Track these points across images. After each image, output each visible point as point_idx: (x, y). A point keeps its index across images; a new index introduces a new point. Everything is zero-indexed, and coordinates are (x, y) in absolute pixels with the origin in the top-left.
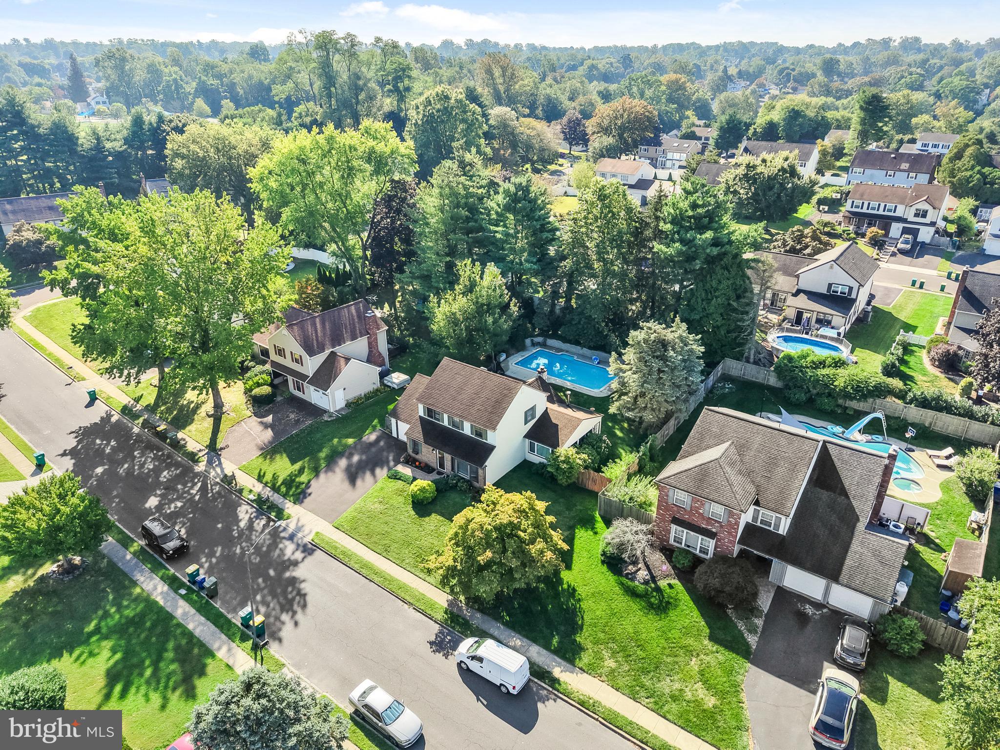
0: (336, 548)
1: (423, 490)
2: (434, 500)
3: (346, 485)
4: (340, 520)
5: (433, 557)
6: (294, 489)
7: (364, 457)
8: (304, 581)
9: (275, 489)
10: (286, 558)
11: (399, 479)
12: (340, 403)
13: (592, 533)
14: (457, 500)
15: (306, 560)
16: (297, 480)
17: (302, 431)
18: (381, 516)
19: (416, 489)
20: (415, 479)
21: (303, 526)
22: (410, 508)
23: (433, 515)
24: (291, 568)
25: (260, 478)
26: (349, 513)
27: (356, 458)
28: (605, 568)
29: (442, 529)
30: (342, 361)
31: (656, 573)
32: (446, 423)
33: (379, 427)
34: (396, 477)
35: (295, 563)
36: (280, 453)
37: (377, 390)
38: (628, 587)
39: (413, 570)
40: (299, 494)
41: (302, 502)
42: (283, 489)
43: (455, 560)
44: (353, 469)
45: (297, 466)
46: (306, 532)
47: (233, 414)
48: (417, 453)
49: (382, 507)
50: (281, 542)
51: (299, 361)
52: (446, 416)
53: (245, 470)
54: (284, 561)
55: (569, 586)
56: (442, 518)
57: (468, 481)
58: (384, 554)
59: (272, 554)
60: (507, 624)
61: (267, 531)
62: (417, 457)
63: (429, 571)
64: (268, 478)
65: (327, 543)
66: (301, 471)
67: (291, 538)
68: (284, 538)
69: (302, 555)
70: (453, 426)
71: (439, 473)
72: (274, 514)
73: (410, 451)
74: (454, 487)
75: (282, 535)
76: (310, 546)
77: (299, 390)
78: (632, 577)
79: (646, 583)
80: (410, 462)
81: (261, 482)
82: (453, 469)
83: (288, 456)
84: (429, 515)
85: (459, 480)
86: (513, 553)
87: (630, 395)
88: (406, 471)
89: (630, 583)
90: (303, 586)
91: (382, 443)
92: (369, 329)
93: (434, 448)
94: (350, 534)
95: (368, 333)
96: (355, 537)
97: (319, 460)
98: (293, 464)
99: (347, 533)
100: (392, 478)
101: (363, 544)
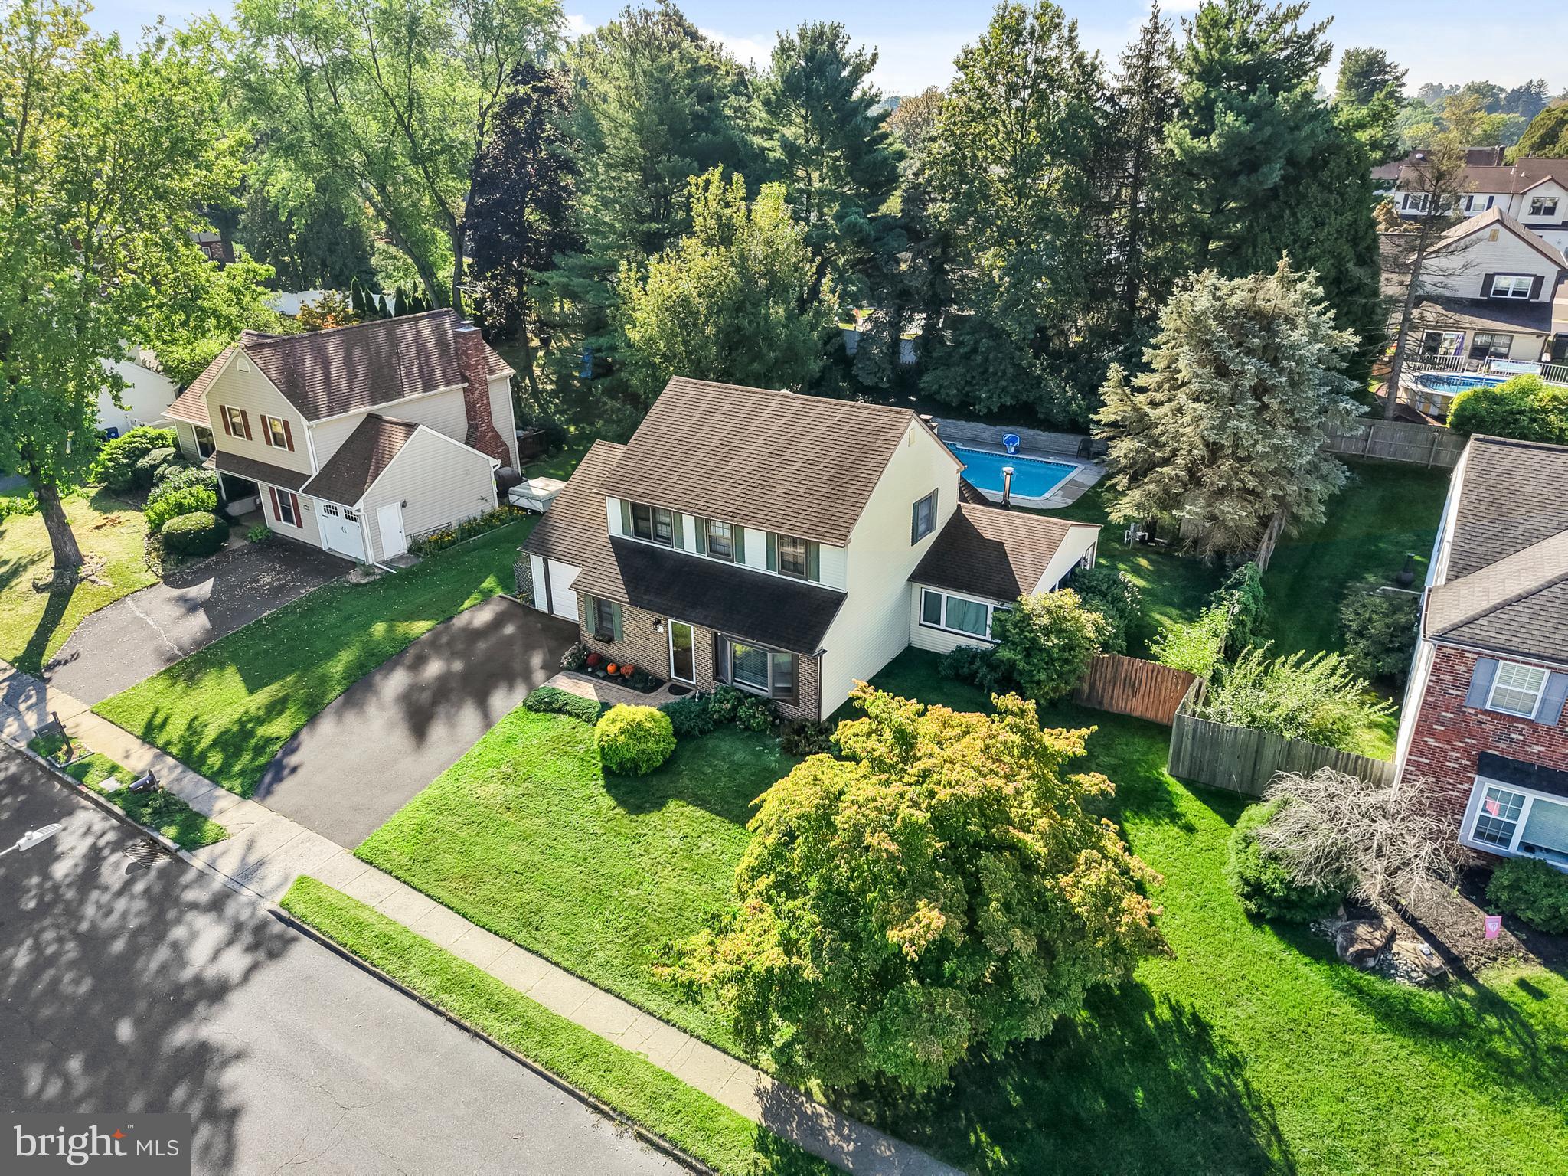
0: (358, 927)
1: (635, 731)
2: (669, 765)
3: (400, 738)
4: (379, 837)
5: (699, 940)
6: (246, 757)
7: (458, 666)
8: (239, 1056)
9: (190, 759)
10: (187, 974)
11: (560, 711)
12: (395, 545)
13: (1175, 831)
14: (739, 756)
15: (259, 979)
16: (262, 731)
17: (287, 611)
18: (507, 816)
19: (613, 730)
20: (606, 706)
21: (260, 864)
22: (597, 787)
23: (673, 805)
24: (201, 1009)
25: (148, 735)
26: (409, 814)
27: (434, 668)
28: (1268, 941)
29: (705, 846)
30: (398, 433)
31: (1461, 947)
32: (689, 546)
33: (499, 592)
34: (549, 706)
35: (217, 992)
36: (222, 666)
37: (492, 516)
38: (1385, 999)
39: (622, 987)
40: (263, 769)
41: (269, 792)
42: (216, 760)
43: (788, 946)
44: (425, 697)
45: (264, 696)
46: (269, 884)
47: (107, 582)
48: (609, 640)
49: (512, 791)
50: (178, 921)
51: (284, 440)
52: (689, 523)
53: (111, 714)
54: (179, 989)
55: (1176, 1010)
56: (699, 813)
57: (766, 702)
58: (522, 937)
59: (139, 965)
61: (139, 887)
62: (610, 651)
63: (691, 993)
64: (175, 730)
65: (333, 912)
66: (275, 709)
67: (217, 905)
68: (194, 906)
69: (247, 960)
70: (713, 551)
71: (676, 690)
72: (172, 831)
73: (588, 637)
74: (727, 723)
75: (189, 896)
76: (278, 927)
77: (288, 518)
78: (1381, 961)
79: (1437, 981)
80: (589, 665)
81: (153, 744)
82: (718, 672)
83: (240, 671)
84: (660, 804)
85: (740, 702)
86: (1007, 907)
87: (1180, 461)
88: (583, 690)
89: (1381, 986)
90: (231, 1076)
91: (509, 630)
92: (468, 366)
93: (657, 616)
94: (409, 879)
95: (465, 379)
96: (425, 887)
97: (324, 680)
98: (251, 692)
99: (400, 874)
100: (537, 711)
101: (452, 909)
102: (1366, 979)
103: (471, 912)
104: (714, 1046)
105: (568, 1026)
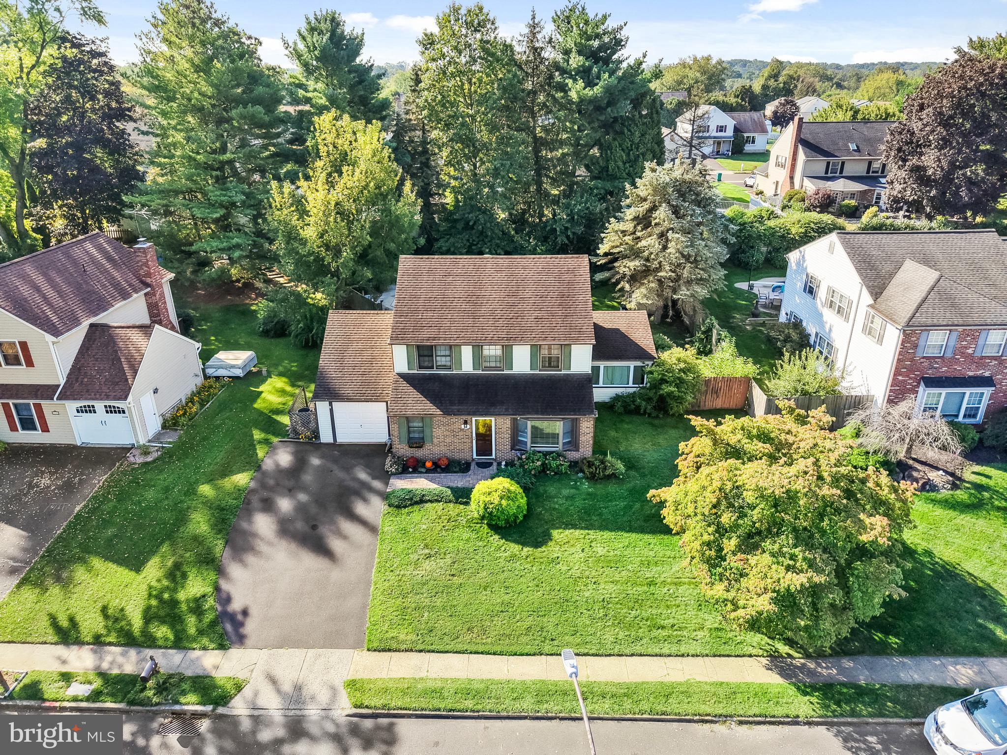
3: (309, 561)
4: (375, 630)
6: (191, 620)
7: (303, 497)
9: (137, 641)
11: (422, 502)
12: (154, 425)
14: (565, 492)
16: (183, 596)
17: (99, 500)
18: (457, 580)
20: (455, 489)
21: (298, 688)
22: (497, 540)
23: (555, 533)
25: (67, 638)
26: (380, 606)
27: (285, 504)
29: (599, 550)
30: (134, 334)
32: (467, 366)
33: (275, 440)
34: (410, 501)
37: (203, 388)
39: (638, 649)
40: (217, 623)
41: (243, 637)
42: (162, 632)
44: (300, 525)
45: (153, 570)
46: (323, 698)
48: (421, 445)
49: (442, 563)
52: (465, 351)
56: (576, 532)
58: (547, 648)
60: (904, 651)
62: (419, 453)
64: (93, 624)
66: (177, 575)
67: (297, 732)
70: (487, 367)
71: (483, 465)
72: (188, 698)
73: (400, 448)
74: (539, 474)
75: (265, 737)
76: (367, 723)
77: (27, 426)
78: (930, 485)
80: (410, 467)
81: (79, 643)
82: (515, 444)
83: (108, 559)
88: (421, 484)
91: (315, 462)
92: (149, 275)
93: (465, 418)
94: (430, 648)
95: (147, 285)
96: (448, 648)
97: (197, 539)
98: (138, 570)
99: (421, 647)
100: (405, 507)
101: (482, 653)
102: (932, 495)
103: (498, 649)
104: (720, 656)
105: (637, 685)
